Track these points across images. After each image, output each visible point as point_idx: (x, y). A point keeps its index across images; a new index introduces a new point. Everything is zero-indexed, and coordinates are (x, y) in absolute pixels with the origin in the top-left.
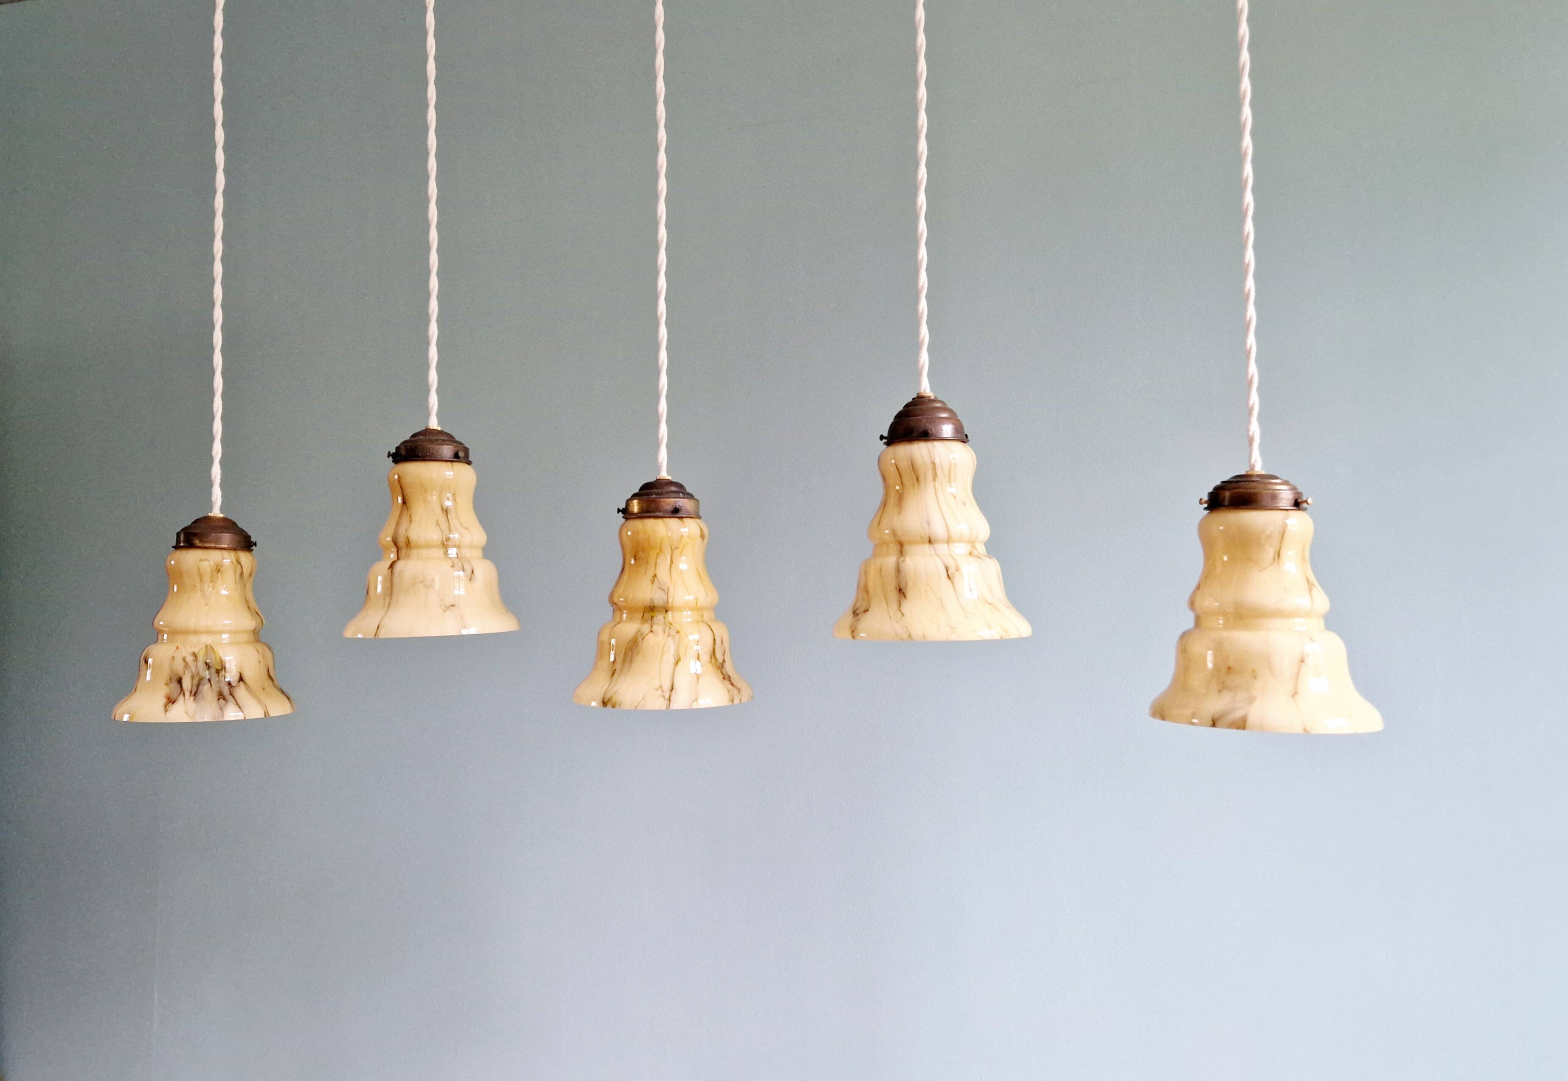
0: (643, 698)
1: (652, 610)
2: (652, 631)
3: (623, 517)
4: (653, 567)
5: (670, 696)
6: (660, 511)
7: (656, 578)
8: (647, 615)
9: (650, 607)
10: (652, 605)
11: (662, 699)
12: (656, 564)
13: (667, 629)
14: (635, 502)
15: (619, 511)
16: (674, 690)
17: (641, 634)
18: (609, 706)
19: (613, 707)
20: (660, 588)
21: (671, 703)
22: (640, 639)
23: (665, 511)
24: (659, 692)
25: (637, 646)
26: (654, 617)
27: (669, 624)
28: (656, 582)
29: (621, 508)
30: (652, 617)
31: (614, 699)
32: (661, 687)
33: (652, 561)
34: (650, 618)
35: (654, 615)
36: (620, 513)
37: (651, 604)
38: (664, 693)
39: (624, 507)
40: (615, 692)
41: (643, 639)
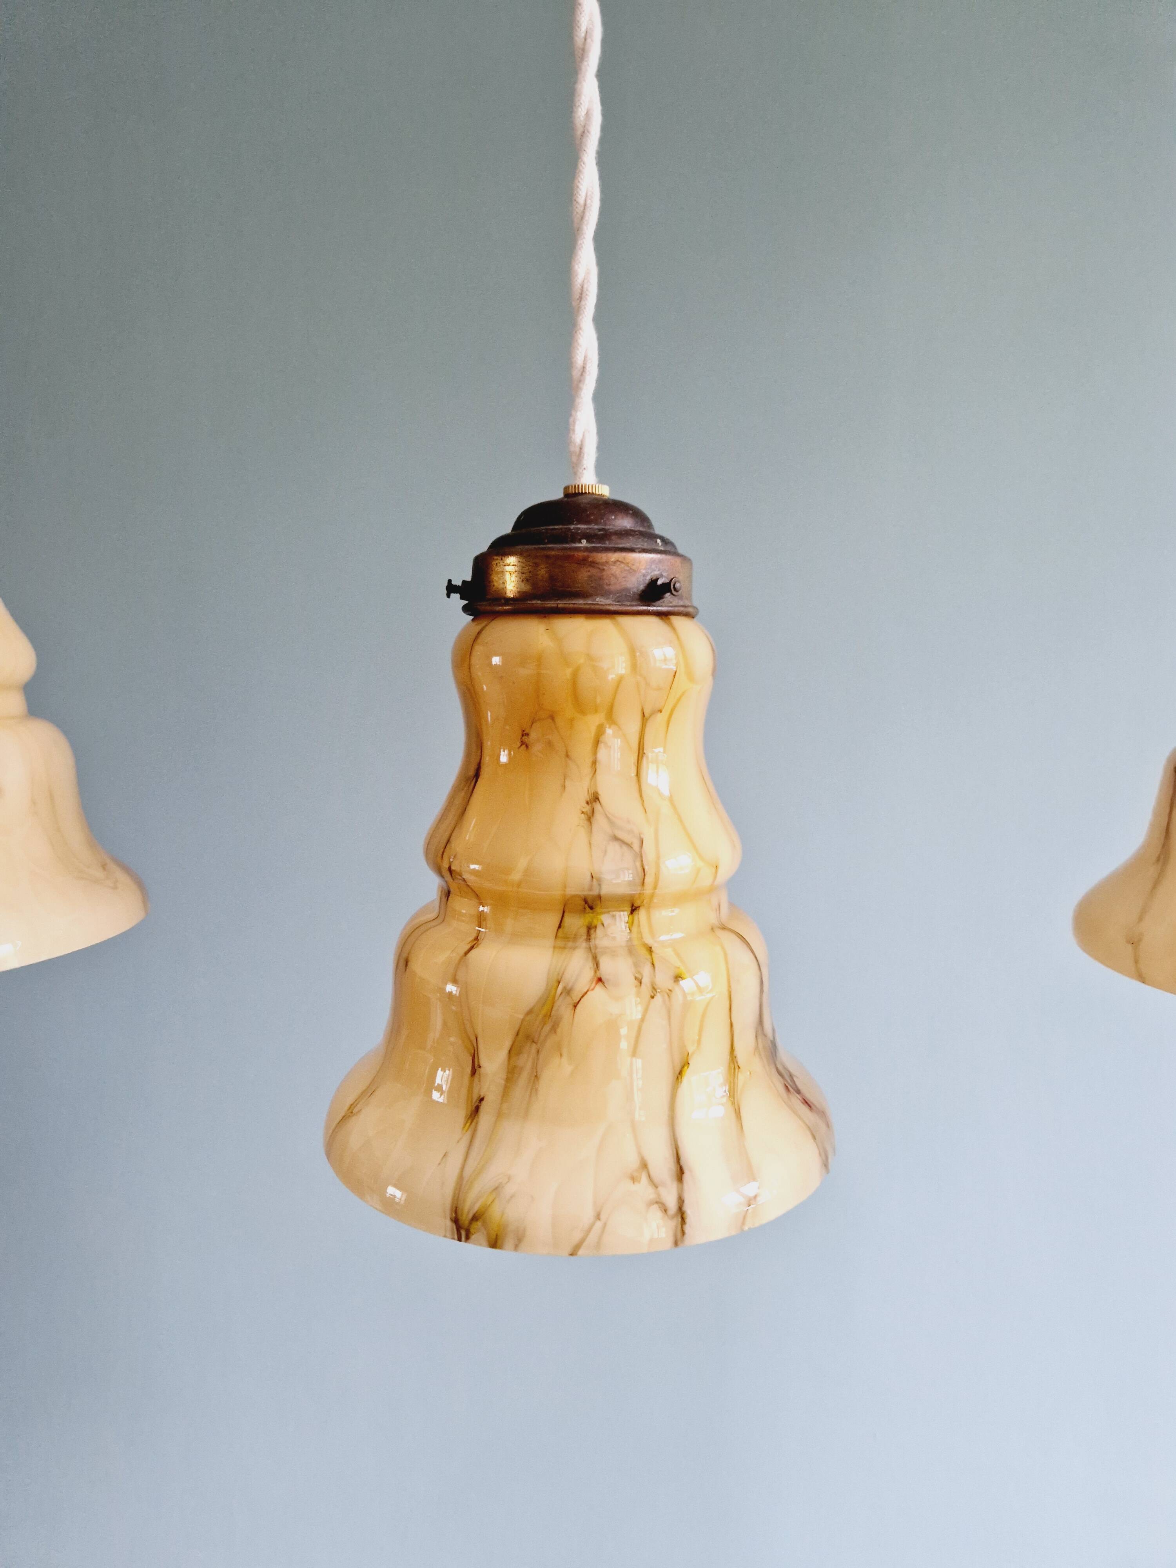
0: (598, 1217)
1: (591, 908)
2: (600, 980)
3: (465, 609)
4: (587, 770)
5: (681, 1202)
6: (606, 594)
7: (597, 806)
8: (576, 923)
9: (586, 901)
10: (595, 892)
11: (655, 1214)
12: (594, 763)
13: (646, 970)
14: (512, 562)
15: (451, 589)
16: (686, 1176)
17: (568, 992)
18: (479, 1235)
19: (495, 1243)
20: (616, 839)
21: (687, 1228)
22: (563, 1008)
23: (622, 595)
24: (643, 1189)
25: (554, 1029)
26: (596, 927)
27: (644, 952)
28: (599, 820)
29: (457, 582)
30: (590, 929)
31: (495, 1213)
32: (644, 1165)
33: (582, 750)
34: (584, 931)
35: (595, 922)
36: (455, 596)
37: (590, 889)
38: (660, 1189)
39: (469, 578)
40: (497, 1189)
41: (575, 1006)
